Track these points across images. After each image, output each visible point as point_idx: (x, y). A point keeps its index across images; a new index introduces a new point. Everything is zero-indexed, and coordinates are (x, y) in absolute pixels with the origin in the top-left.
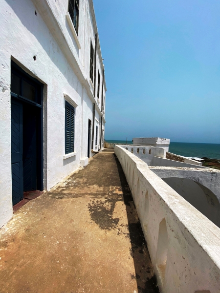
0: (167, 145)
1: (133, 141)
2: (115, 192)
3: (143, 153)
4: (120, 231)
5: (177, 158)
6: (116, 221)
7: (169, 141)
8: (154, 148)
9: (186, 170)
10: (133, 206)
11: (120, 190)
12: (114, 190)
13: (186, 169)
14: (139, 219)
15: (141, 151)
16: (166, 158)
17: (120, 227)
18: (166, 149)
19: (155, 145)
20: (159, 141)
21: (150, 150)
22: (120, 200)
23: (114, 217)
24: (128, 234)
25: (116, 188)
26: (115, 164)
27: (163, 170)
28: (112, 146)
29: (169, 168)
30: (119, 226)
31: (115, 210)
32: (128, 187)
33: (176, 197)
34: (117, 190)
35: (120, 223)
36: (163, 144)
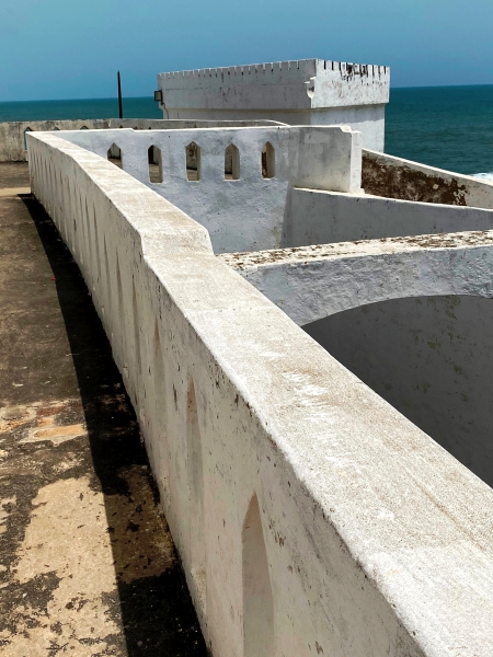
0: (375, 106)
1: (159, 96)
2: (31, 437)
3: (229, 172)
4: (66, 633)
5: (425, 187)
6: (41, 591)
7: (386, 78)
8: (291, 136)
9: (461, 246)
10: (146, 489)
11: (66, 419)
12: (28, 425)
13: (461, 241)
14: (175, 552)
15: (213, 161)
16: (362, 194)
17: (65, 616)
18: (369, 137)
19: (298, 110)
20: (327, 86)
21: (269, 145)
22: (66, 475)
23: (26, 571)
24: (110, 639)
25: (41, 412)
26: (35, 264)
27: (336, 264)
28: (11, 143)
29: (372, 248)
30: (56, 611)
31: (32, 534)
32: (123, 389)
33: (315, 376)
34: (51, 419)
35: (62, 595)
36: (350, 101)
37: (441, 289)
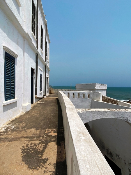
0: (105, 89)
1: (76, 87)
2: (50, 134)
3: (83, 97)
4: (47, 169)
5: (112, 101)
6: (46, 160)
7: (106, 86)
8: (92, 93)
9: (116, 111)
10: (63, 146)
11: (55, 132)
12: (50, 132)
13: (117, 110)
14: (66, 158)
15: (81, 96)
16: (102, 102)
17: (48, 166)
18: (104, 94)
19: (94, 90)
20: (98, 87)
21: (89, 94)
22: (53, 141)
23: (44, 157)
24: (53, 172)
25: (52, 130)
26: (56, 108)
27: (97, 112)
28: (57, 92)
29: (103, 110)
30: (46, 165)
31: (46, 150)
32: (63, 128)
33: (84, 135)
34: (53, 132)
35: (48, 162)
36: (101, 89)
37: (113, 117)
